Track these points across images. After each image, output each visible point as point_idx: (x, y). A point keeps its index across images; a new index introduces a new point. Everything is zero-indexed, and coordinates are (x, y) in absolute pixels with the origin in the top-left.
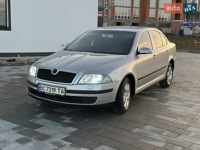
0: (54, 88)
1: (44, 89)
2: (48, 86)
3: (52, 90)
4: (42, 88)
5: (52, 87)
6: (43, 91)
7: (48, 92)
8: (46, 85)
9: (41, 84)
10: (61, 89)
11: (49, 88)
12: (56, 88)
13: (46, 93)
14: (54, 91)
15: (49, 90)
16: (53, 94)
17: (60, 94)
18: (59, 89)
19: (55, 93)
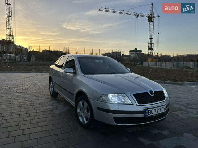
0: (160, 108)
1: (153, 112)
2: (155, 108)
3: (158, 111)
4: (150, 112)
5: (158, 108)
6: (151, 115)
7: (156, 113)
8: (154, 108)
9: (149, 109)
10: (164, 106)
11: (157, 110)
12: (161, 107)
13: (154, 116)
14: (160, 111)
15: (156, 111)
16: (160, 113)
17: (164, 111)
18: (163, 107)
19: (161, 112)
